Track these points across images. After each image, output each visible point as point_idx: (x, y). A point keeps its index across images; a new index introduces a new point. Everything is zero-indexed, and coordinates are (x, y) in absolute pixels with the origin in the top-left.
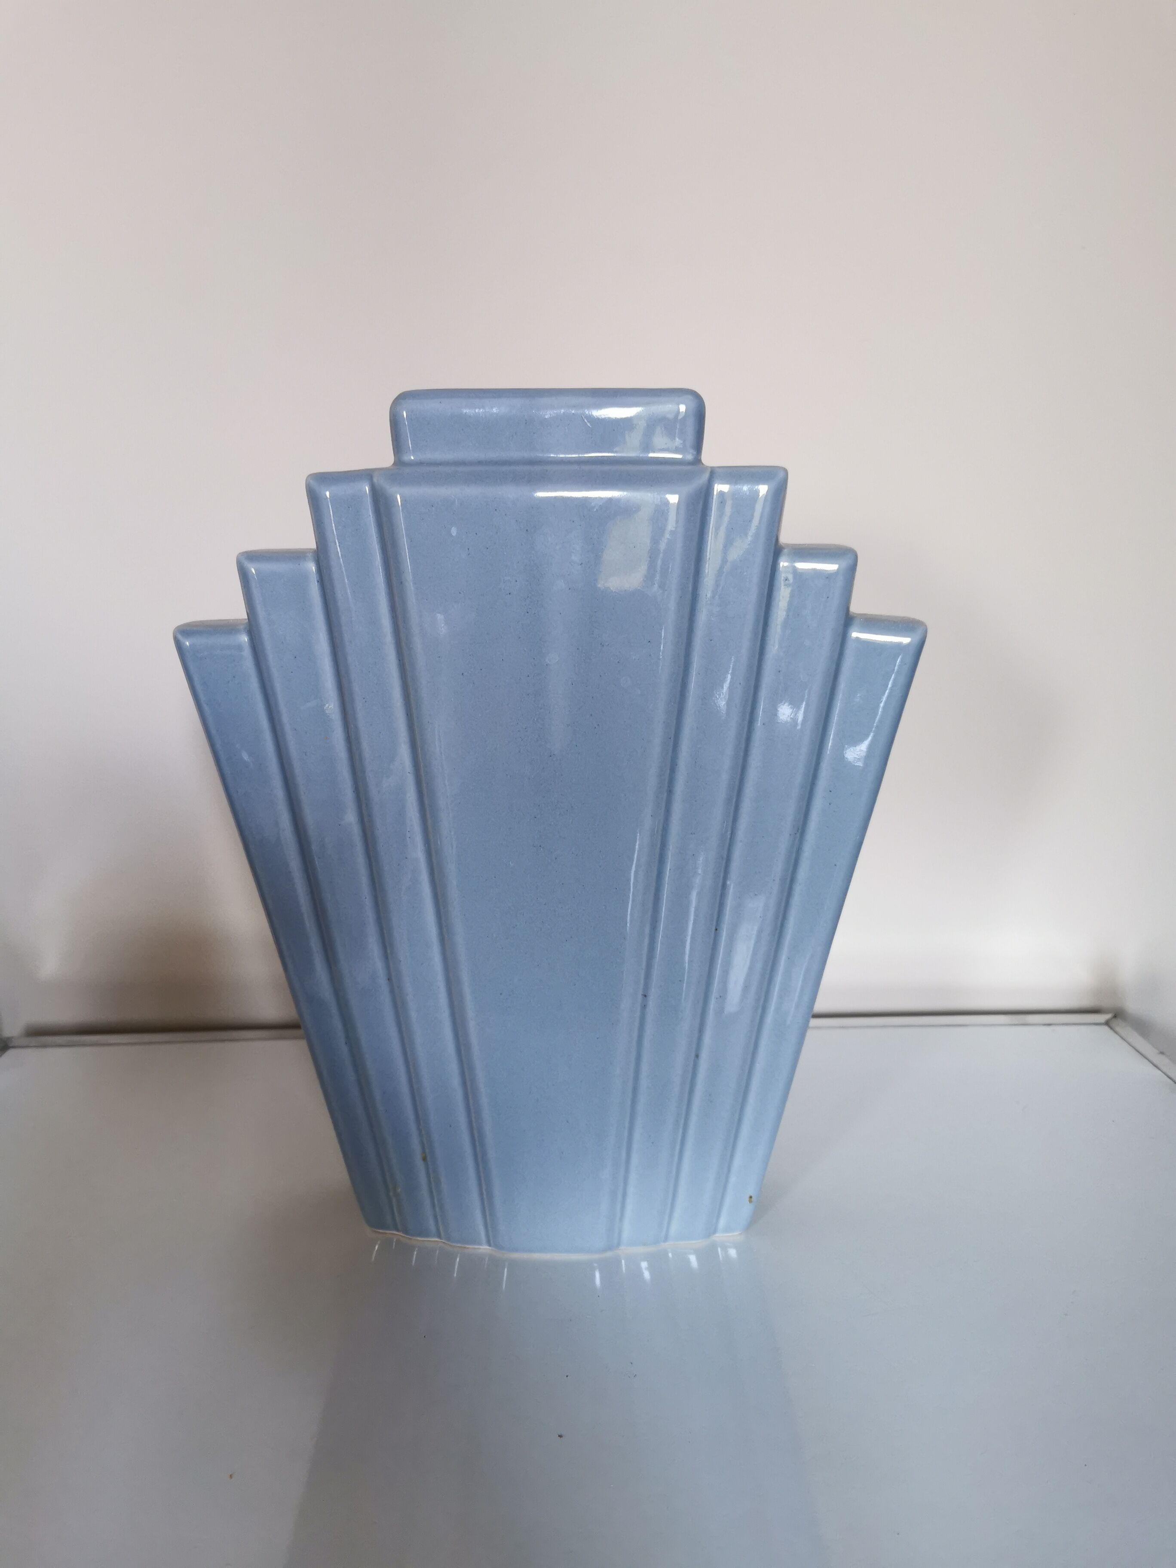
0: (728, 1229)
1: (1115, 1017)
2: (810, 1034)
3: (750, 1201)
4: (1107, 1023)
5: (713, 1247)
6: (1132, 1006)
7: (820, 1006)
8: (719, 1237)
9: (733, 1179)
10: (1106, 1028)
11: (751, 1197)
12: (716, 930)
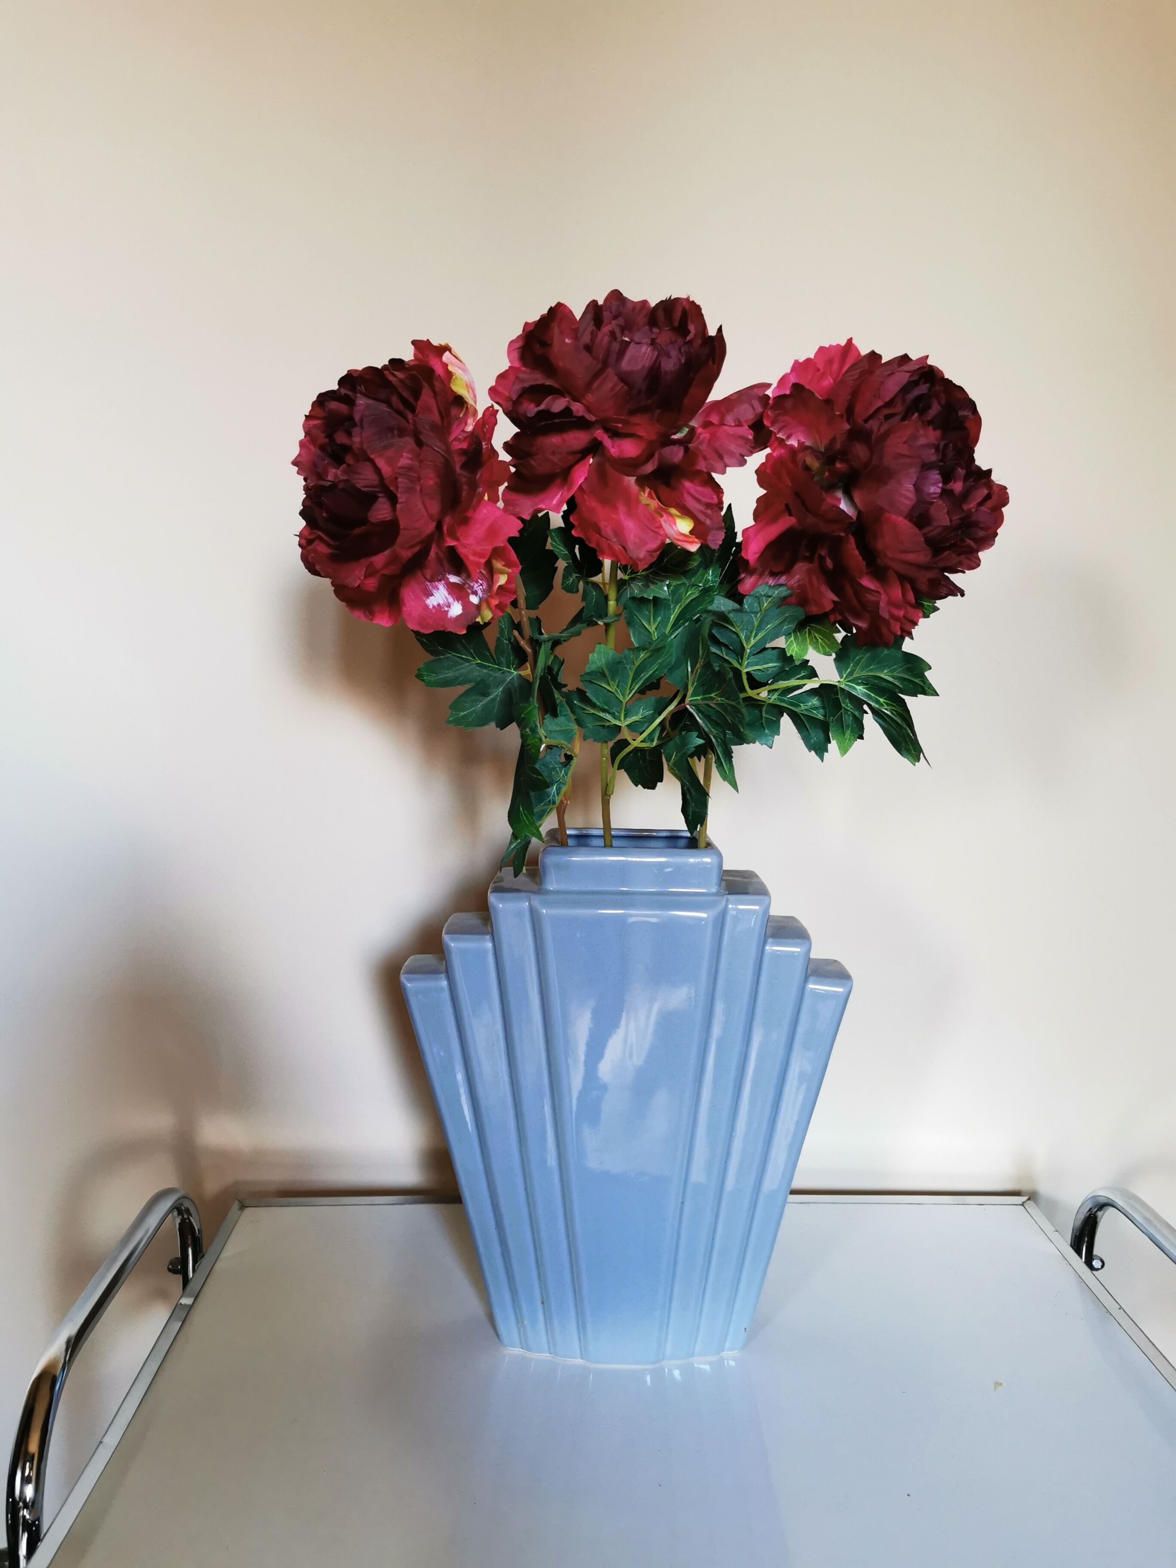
0: (730, 1349)
1: (1029, 1199)
2: (788, 1208)
3: (745, 1331)
4: (1022, 1205)
5: (722, 1360)
6: (1044, 1188)
7: (797, 1184)
8: (725, 1354)
9: (734, 1317)
10: (1022, 1207)
11: (745, 1329)
12: (726, 1162)
